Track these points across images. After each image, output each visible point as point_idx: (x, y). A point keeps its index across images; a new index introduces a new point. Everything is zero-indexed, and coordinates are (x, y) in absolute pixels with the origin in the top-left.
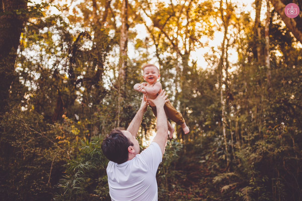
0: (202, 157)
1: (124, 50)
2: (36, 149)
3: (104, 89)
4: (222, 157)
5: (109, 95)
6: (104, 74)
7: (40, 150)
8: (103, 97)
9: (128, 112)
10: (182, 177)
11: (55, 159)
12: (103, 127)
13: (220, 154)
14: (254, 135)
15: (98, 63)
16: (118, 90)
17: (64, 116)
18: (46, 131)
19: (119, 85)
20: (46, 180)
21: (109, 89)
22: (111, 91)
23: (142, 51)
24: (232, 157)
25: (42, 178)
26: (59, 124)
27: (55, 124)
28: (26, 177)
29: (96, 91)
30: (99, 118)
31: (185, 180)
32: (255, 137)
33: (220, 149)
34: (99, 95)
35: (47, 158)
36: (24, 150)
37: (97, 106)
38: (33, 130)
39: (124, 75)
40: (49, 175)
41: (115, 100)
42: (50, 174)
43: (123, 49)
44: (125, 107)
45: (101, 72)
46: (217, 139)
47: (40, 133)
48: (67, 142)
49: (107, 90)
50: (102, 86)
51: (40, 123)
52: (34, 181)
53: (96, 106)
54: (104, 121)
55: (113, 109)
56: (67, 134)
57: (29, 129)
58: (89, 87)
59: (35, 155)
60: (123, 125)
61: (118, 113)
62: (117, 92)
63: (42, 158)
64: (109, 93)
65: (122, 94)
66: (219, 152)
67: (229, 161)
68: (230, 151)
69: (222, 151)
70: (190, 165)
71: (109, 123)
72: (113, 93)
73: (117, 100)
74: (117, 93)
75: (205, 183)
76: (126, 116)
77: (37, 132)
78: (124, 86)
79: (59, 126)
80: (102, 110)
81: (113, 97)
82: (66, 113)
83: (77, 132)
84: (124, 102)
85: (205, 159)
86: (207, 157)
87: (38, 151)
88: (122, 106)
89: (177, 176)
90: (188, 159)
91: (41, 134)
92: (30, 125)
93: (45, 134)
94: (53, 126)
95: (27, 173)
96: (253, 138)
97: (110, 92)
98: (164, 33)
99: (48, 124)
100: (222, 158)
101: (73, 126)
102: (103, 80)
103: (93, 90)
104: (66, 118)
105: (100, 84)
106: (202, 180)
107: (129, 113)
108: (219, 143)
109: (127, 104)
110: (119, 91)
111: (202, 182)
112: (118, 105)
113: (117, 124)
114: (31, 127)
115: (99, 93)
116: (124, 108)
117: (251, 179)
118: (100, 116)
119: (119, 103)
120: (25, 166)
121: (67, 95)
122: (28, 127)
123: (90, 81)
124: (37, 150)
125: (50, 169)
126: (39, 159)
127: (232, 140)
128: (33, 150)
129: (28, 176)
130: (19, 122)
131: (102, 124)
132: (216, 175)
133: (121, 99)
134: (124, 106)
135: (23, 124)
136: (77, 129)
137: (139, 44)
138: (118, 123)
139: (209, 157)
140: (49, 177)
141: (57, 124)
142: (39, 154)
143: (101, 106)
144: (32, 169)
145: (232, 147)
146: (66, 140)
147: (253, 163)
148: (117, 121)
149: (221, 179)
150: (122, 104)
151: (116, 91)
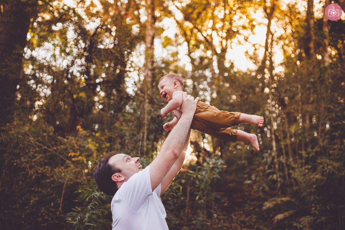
0: (246, 176)
1: (150, 48)
2: (45, 168)
3: (127, 94)
4: (273, 176)
5: (134, 101)
6: (128, 76)
7: (50, 169)
8: (126, 104)
9: (157, 121)
10: (223, 201)
11: (68, 181)
12: (127, 141)
13: (270, 174)
14: (314, 150)
15: (119, 62)
16: (145, 95)
17: (79, 127)
18: (56, 145)
19: (146, 89)
20: (57, 206)
21: (134, 95)
22: (136, 97)
23: (170, 50)
24: (284, 177)
25: (52, 204)
26: (73, 138)
27: (67, 137)
28: (33, 203)
29: (118, 97)
30: (121, 130)
31: (226, 204)
32: (316, 152)
33: (270, 168)
34: (121, 100)
35: (58, 179)
36: (29, 170)
37: (119, 115)
38: (41, 145)
39: (150, 77)
40: (60, 201)
41: (141, 107)
42: (62, 199)
43: (149, 45)
44: (154, 116)
45: (123, 73)
46: (267, 155)
47: (50, 148)
48: (83, 160)
49: (131, 95)
50: (124, 90)
51: (49, 136)
52: (43, 208)
53: (117, 115)
54: (127, 134)
55: (138, 118)
56: (83, 150)
57: (36, 144)
58: (109, 92)
59: (44, 176)
60: (151, 139)
61: (144, 123)
62: (144, 97)
63: (52, 179)
64: (133, 99)
65: (149, 99)
66: (269, 171)
67: (280, 182)
68: (282, 170)
69: (272, 170)
70: (231, 185)
71: (134, 135)
72: (138, 100)
73: (143, 108)
74: (143, 99)
75: (252, 208)
76: (154, 127)
77: (46, 147)
78: (151, 90)
79: (72, 140)
80: (124, 120)
81: (138, 104)
82: (81, 123)
83: (95, 146)
84: (152, 110)
85: (250, 179)
86: (253, 177)
87: (48, 171)
88: (149, 114)
89: (217, 200)
90: (228, 177)
91: (50, 150)
92: (36, 139)
93: (55, 150)
94: (66, 140)
95: (35, 197)
96: (314, 154)
97: (134, 97)
98: (197, 28)
99: (59, 138)
100: (273, 178)
101: (90, 140)
102: (126, 83)
103: (114, 95)
104: (81, 130)
105: (123, 88)
106: (247, 205)
107: (158, 124)
108: (269, 160)
109: (155, 112)
110: (146, 97)
111: (247, 207)
112: (144, 113)
113: (143, 137)
114: (38, 141)
115: (122, 99)
116: (152, 117)
117: (313, 207)
118: (122, 128)
119: (146, 111)
120: (33, 189)
121: (83, 102)
122: (34, 142)
123: (110, 84)
124: (46, 170)
125: (62, 193)
126: (48, 181)
127: (284, 156)
128: (42, 169)
129: (35, 200)
130: (23, 136)
131: (126, 138)
132: (266, 200)
133: (147, 106)
134: (152, 114)
135: (28, 138)
136: (94, 143)
137: (167, 42)
138: (145, 136)
139: (256, 176)
140: (60, 203)
141: (70, 138)
142: (48, 175)
143: (123, 116)
144: (41, 192)
145: (285, 165)
146: (82, 156)
147: (314, 186)
148: (144, 133)
149: (273, 205)
150: (149, 112)
151: (142, 96)
